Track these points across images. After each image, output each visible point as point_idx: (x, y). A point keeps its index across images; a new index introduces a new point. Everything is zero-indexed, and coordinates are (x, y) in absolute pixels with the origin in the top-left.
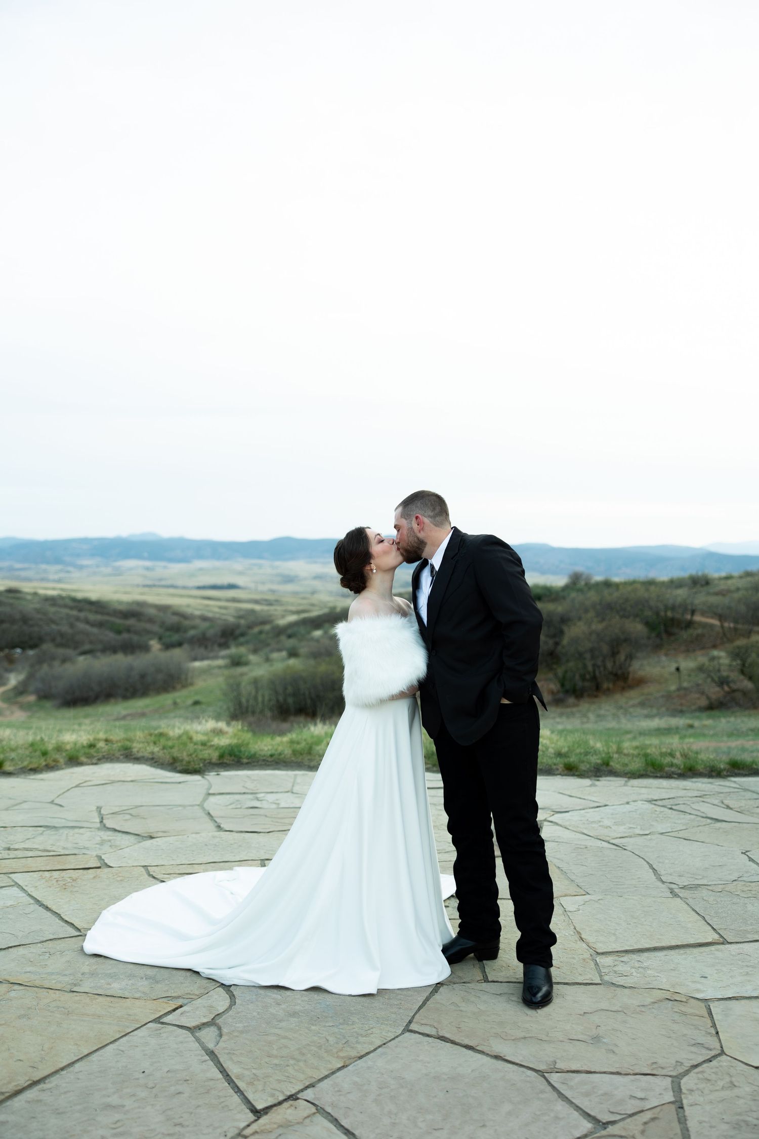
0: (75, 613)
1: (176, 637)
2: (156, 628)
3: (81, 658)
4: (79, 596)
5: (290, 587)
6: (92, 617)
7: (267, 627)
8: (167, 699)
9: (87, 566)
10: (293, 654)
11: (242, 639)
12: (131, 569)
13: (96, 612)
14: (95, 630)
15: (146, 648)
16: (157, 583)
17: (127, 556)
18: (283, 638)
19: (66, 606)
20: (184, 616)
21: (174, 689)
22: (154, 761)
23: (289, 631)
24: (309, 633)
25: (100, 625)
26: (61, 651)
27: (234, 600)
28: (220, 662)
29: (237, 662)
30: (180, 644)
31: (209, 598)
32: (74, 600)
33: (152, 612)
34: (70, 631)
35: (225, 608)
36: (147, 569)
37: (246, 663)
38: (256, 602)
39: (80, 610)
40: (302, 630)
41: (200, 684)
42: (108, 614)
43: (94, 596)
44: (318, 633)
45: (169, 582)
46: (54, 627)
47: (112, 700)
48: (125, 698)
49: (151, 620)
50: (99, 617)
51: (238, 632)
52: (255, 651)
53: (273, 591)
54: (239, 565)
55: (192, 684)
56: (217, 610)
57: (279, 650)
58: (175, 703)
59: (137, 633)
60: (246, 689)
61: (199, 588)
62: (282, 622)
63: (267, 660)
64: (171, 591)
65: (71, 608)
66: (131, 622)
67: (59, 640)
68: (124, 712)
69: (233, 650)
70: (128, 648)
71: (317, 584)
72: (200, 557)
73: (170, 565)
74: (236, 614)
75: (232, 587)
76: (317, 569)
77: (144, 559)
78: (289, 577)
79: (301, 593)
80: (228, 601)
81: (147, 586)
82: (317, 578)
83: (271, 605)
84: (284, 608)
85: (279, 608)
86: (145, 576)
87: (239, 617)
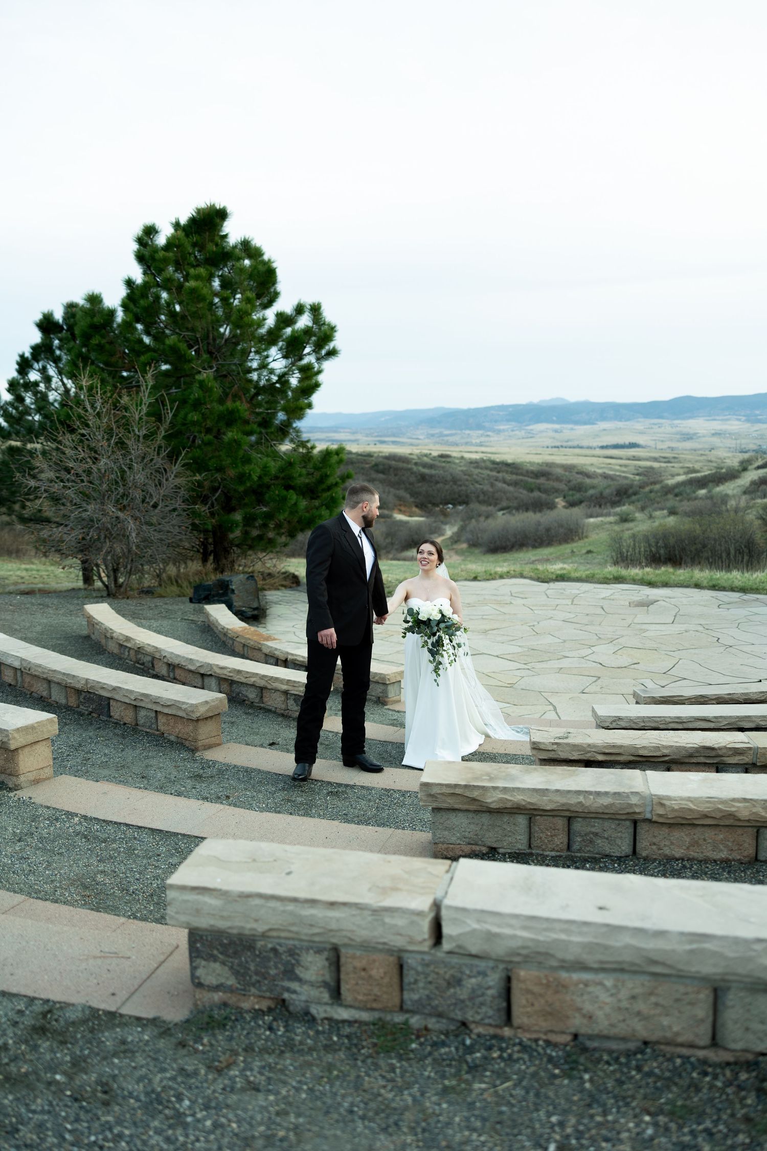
0: (494, 474)
1: (578, 496)
2: (562, 486)
3: (500, 513)
4: (498, 458)
5: (688, 445)
6: (508, 477)
7: (657, 487)
8: (566, 548)
9: (504, 430)
10: (672, 512)
11: (634, 498)
12: (541, 432)
13: (512, 473)
14: (511, 489)
15: (552, 506)
16: (565, 444)
17: (538, 421)
18: (670, 496)
19: (486, 468)
20: (588, 475)
21: (573, 540)
22: (531, 578)
23: (677, 491)
24: (694, 492)
25: (515, 484)
26: (484, 508)
27: (635, 458)
28: (611, 519)
29: (625, 519)
30: (580, 502)
31: (611, 458)
32: (494, 462)
33: (559, 471)
34: (491, 490)
35: (626, 466)
36: (556, 431)
37: (632, 520)
38: (655, 459)
39: (499, 472)
40: (688, 489)
41: (594, 536)
42: (522, 474)
43: (510, 461)
44: (702, 492)
45: (575, 443)
46: (478, 486)
47: (524, 549)
48: (534, 547)
49: (558, 479)
50: (514, 477)
51: (631, 491)
52: (643, 509)
53: (672, 449)
54: (640, 424)
55: (587, 537)
56: (618, 467)
57: (663, 509)
58: (573, 552)
59: (546, 491)
60: (627, 542)
61: (602, 447)
62: (671, 482)
63: (651, 517)
64: (577, 451)
65: (491, 470)
66: (542, 480)
67: (482, 497)
68: (533, 558)
69: (625, 508)
70: (538, 506)
71: (716, 441)
72: (604, 419)
73: (576, 427)
74: (636, 472)
75: (633, 445)
76: (716, 426)
77: (553, 422)
78: (688, 434)
79: (699, 450)
80: (629, 459)
81: (555, 447)
82: (716, 434)
83: (669, 462)
84: (681, 465)
85: (676, 465)
86: (554, 438)
87: (638, 474)
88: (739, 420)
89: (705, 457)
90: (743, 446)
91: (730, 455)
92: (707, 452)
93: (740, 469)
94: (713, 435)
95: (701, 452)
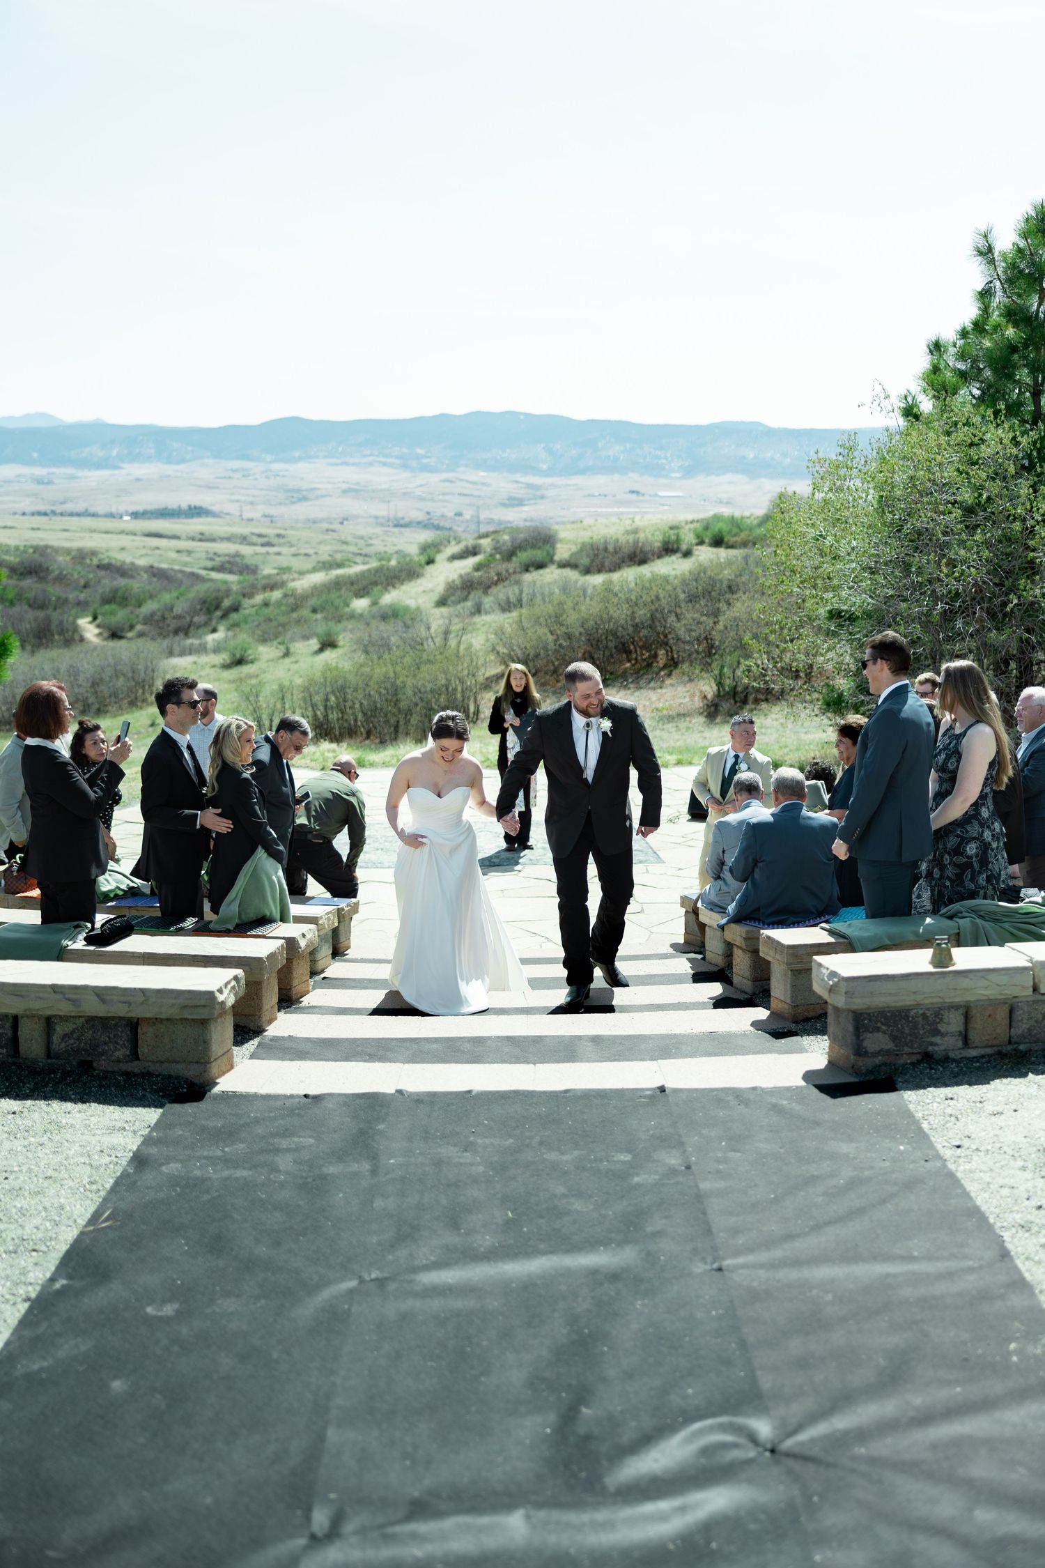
5: (302, 511)
7: (276, 595)
10: (327, 643)
11: (235, 616)
15: (73, 637)
16: (59, 509)
18: (303, 612)
20: (122, 571)
23: (314, 601)
24: (347, 603)
27: (203, 537)
28: (211, 659)
29: (237, 658)
30: (133, 627)
31: (159, 535)
35: (189, 552)
36: (39, 481)
37: (254, 660)
38: (244, 540)
40: (336, 599)
44: (362, 604)
45: (80, 506)
49: (65, 579)
52: (264, 639)
53: (272, 519)
54: (207, 469)
56: (174, 555)
57: (305, 638)
61: (136, 515)
62: (302, 584)
63: (288, 653)
64: (88, 522)
66: (31, 583)
70: (45, 636)
71: (350, 504)
72: (136, 458)
73: (80, 473)
74: (209, 564)
75: (196, 512)
76: (349, 475)
77: (30, 462)
78: (299, 491)
79: (321, 521)
80: (193, 539)
81: (41, 514)
82: (353, 491)
83: (268, 544)
84: (293, 550)
85: (284, 550)
86: (36, 495)
87: (213, 569)
88: (391, 465)
89: (334, 535)
90: (400, 515)
91: (379, 530)
92: (336, 526)
93: (423, 559)
94: (345, 491)
95: (325, 526)
